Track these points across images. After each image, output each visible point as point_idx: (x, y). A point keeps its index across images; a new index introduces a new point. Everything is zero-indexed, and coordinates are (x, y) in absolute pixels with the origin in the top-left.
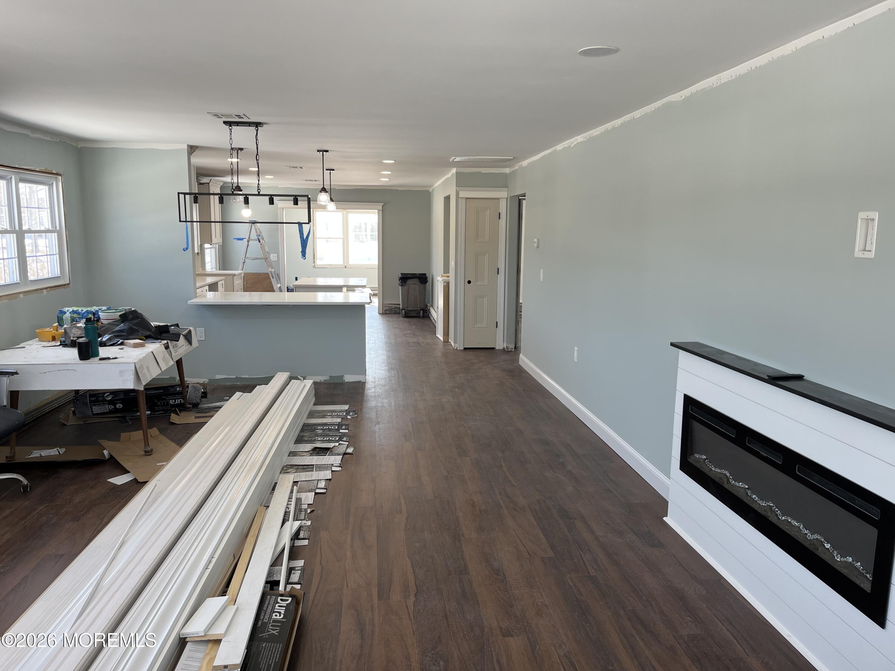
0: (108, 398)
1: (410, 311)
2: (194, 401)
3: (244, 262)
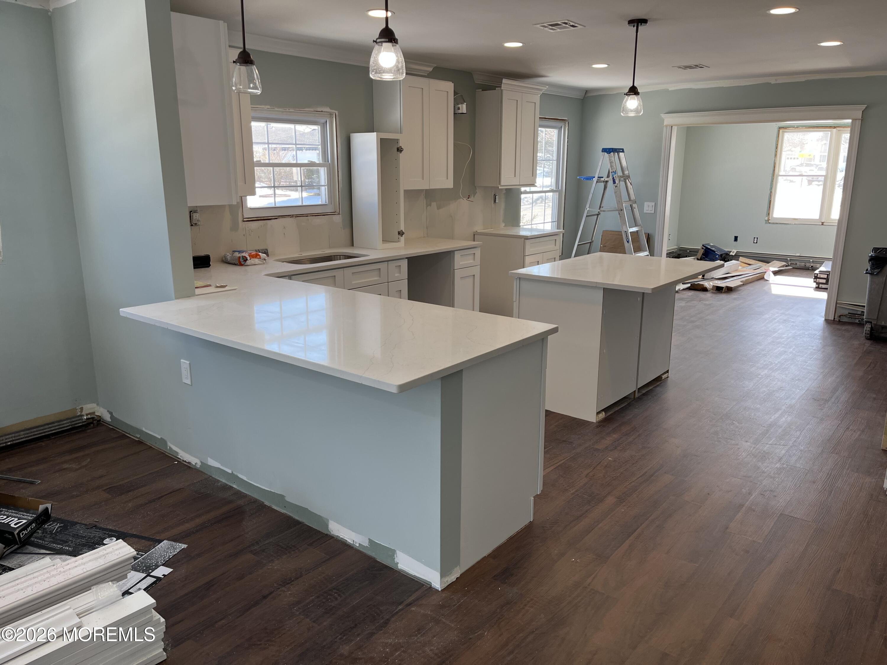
3: (598, 215)
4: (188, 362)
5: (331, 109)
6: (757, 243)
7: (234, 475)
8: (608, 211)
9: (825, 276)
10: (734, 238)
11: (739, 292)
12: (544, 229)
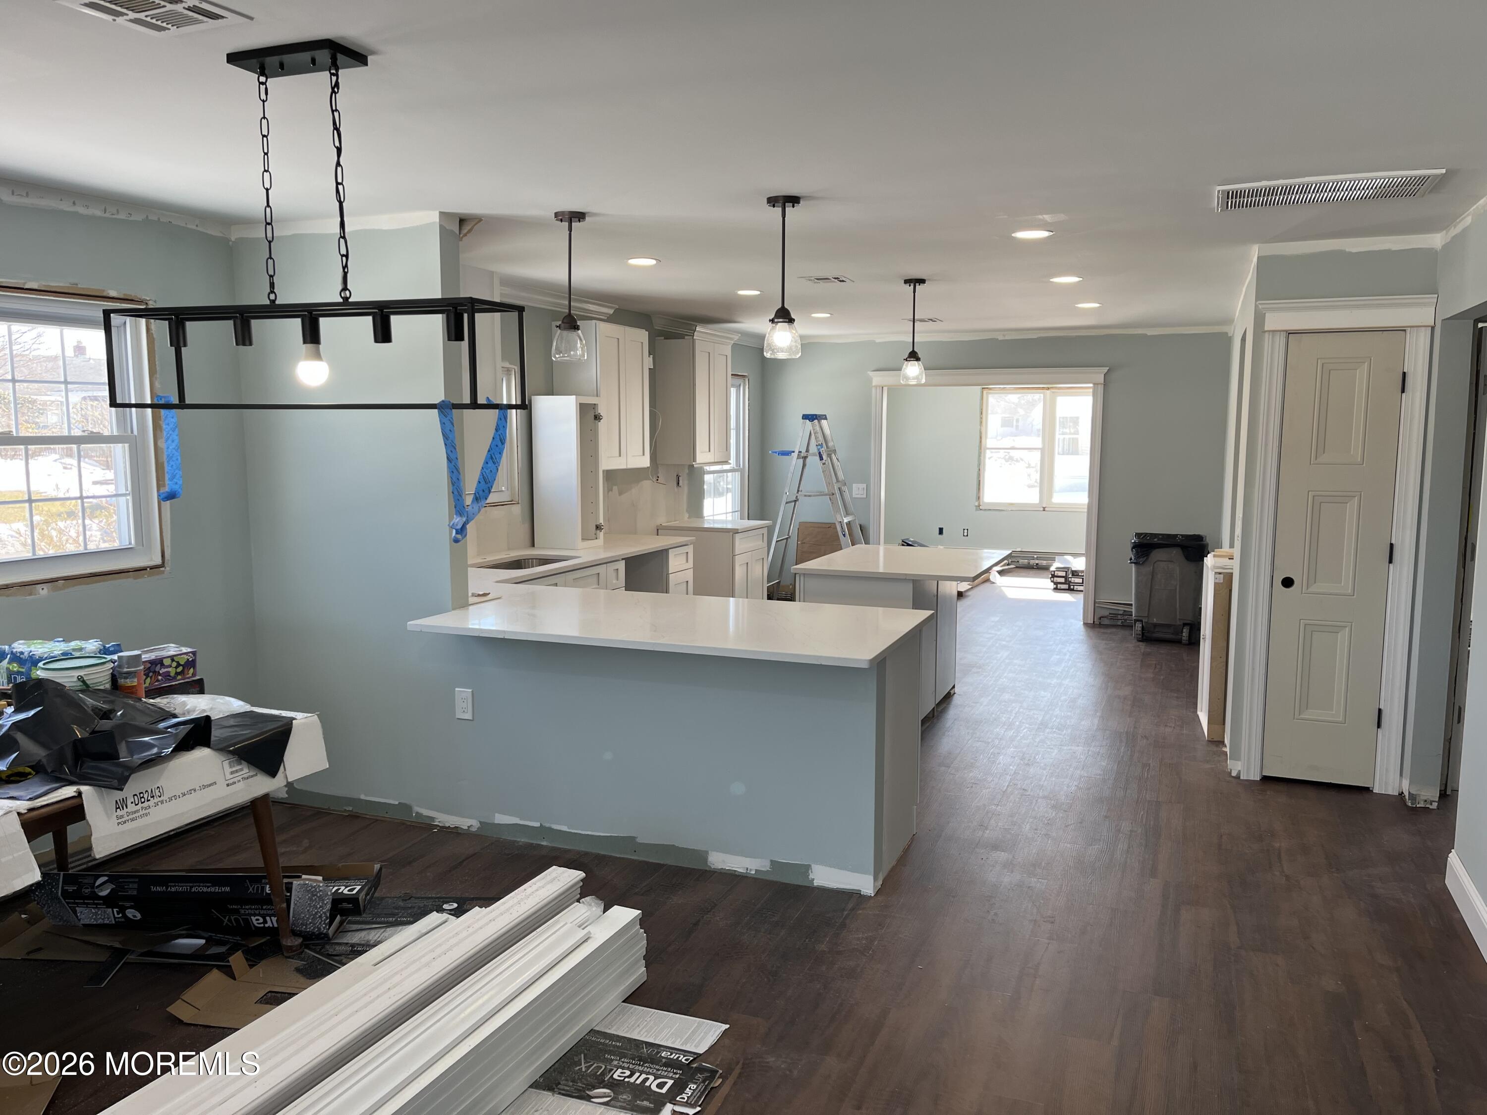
0: (102, 890)
1: (1155, 625)
2: (310, 928)
3: (795, 501)
4: (471, 690)
5: (510, 364)
6: (967, 535)
7: (545, 827)
8: (814, 496)
9: (1063, 574)
10: (938, 530)
11: (969, 598)
12: (726, 520)
